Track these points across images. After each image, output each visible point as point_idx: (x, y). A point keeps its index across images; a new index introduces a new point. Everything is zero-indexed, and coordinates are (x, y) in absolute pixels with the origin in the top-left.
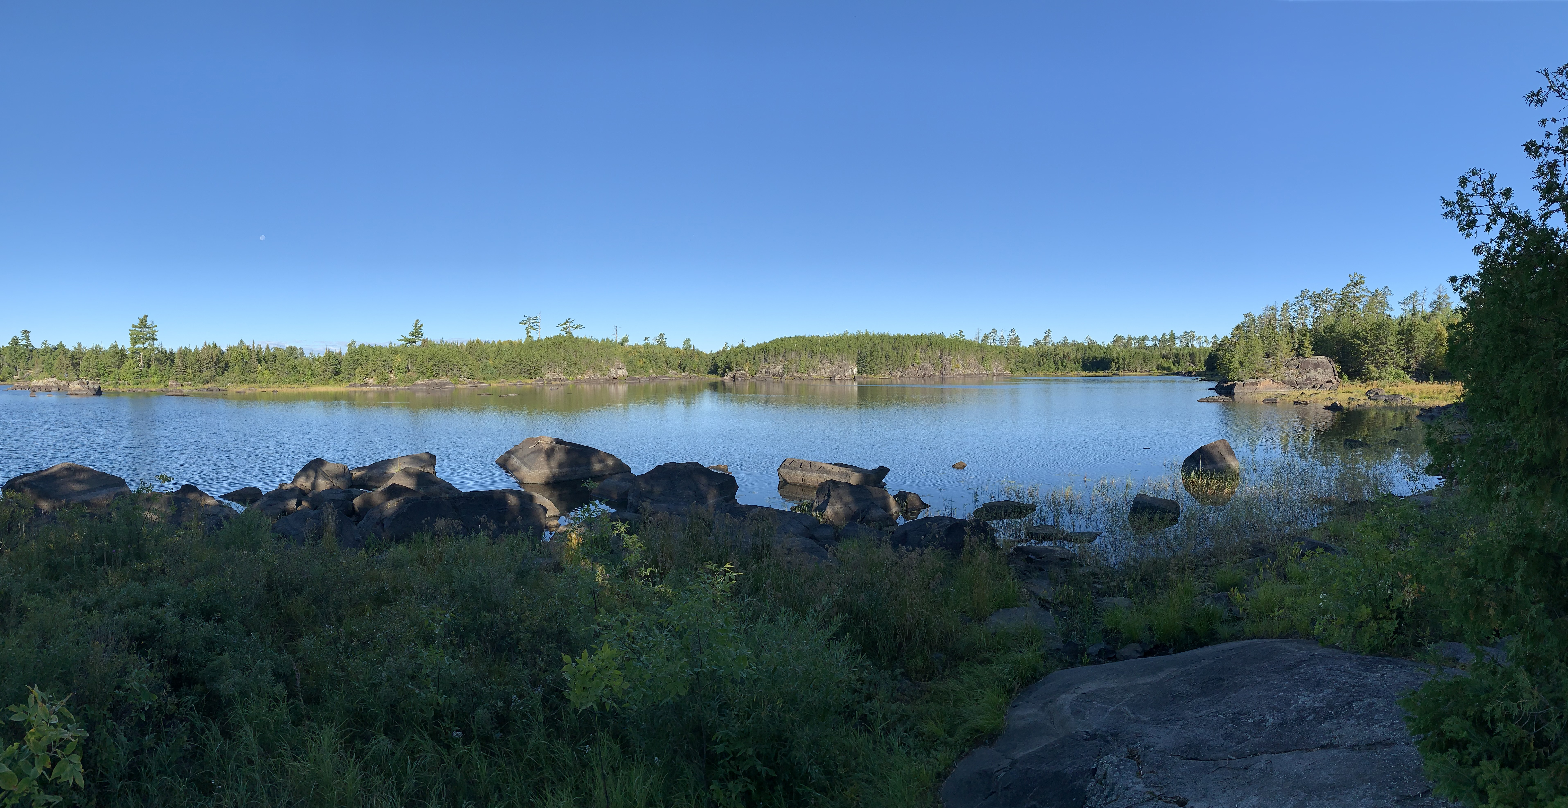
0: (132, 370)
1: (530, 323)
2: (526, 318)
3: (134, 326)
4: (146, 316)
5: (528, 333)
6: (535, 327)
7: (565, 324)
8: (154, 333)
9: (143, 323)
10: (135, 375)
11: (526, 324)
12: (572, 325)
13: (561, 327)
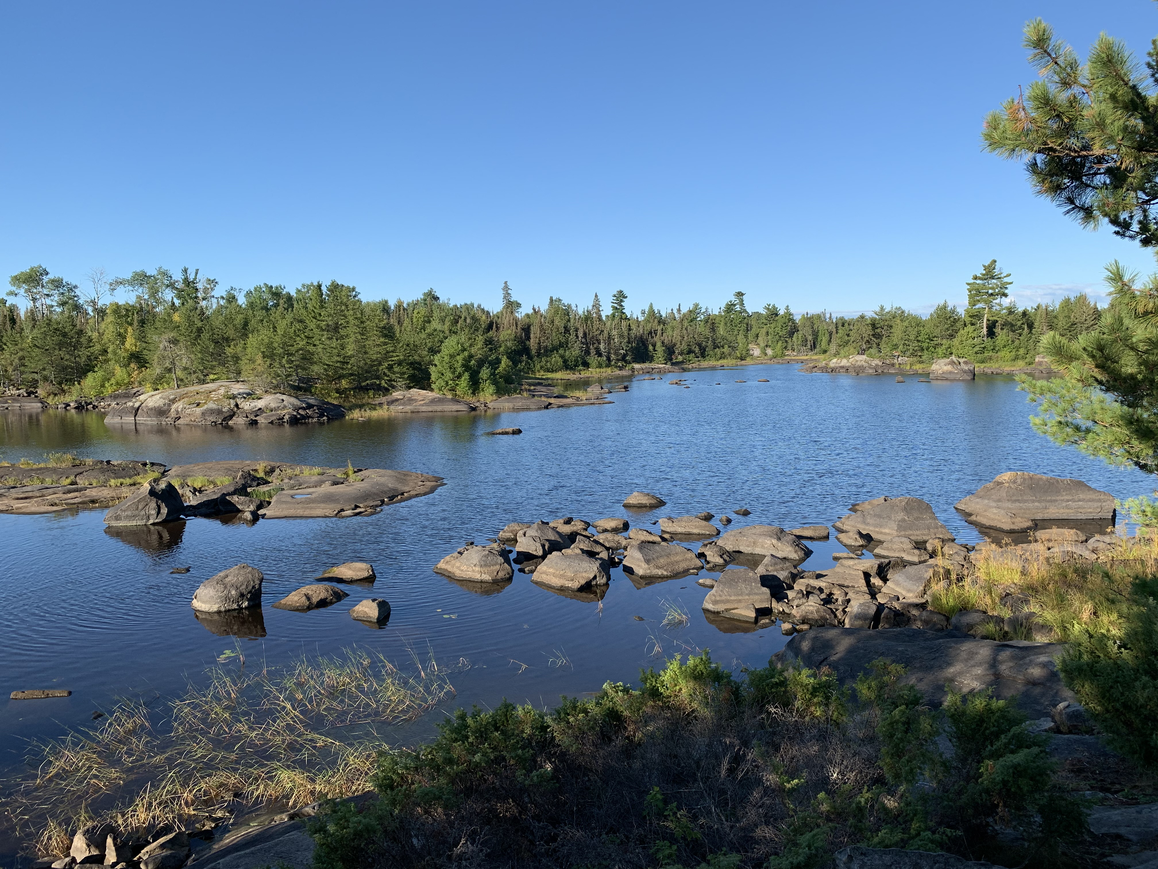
0: (970, 341)
3: (976, 278)
4: (995, 261)
8: (1004, 286)
9: (990, 273)
10: (977, 349)
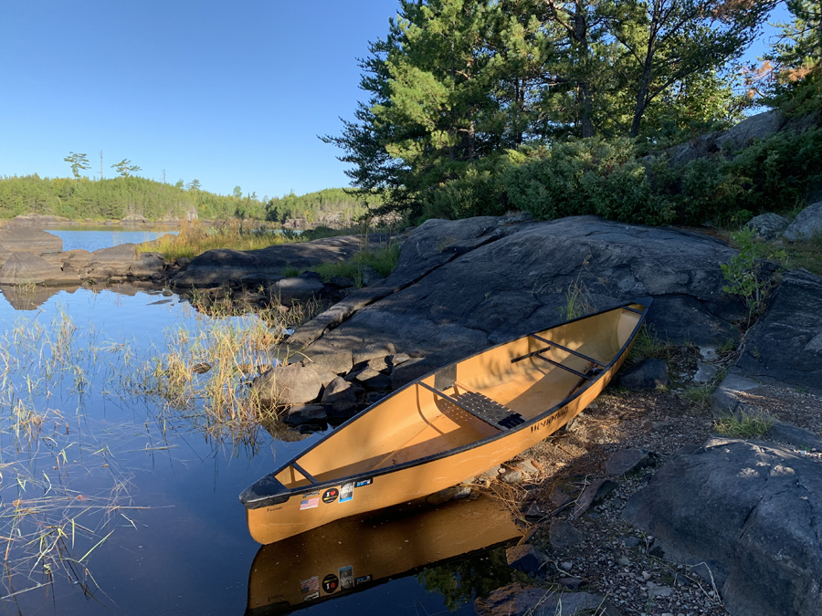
1: (77, 161)
2: (71, 155)
5: (74, 171)
6: (83, 165)
7: (120, 165)
11: (72, 161)
12: (128, 166)
13: (116, 168)
